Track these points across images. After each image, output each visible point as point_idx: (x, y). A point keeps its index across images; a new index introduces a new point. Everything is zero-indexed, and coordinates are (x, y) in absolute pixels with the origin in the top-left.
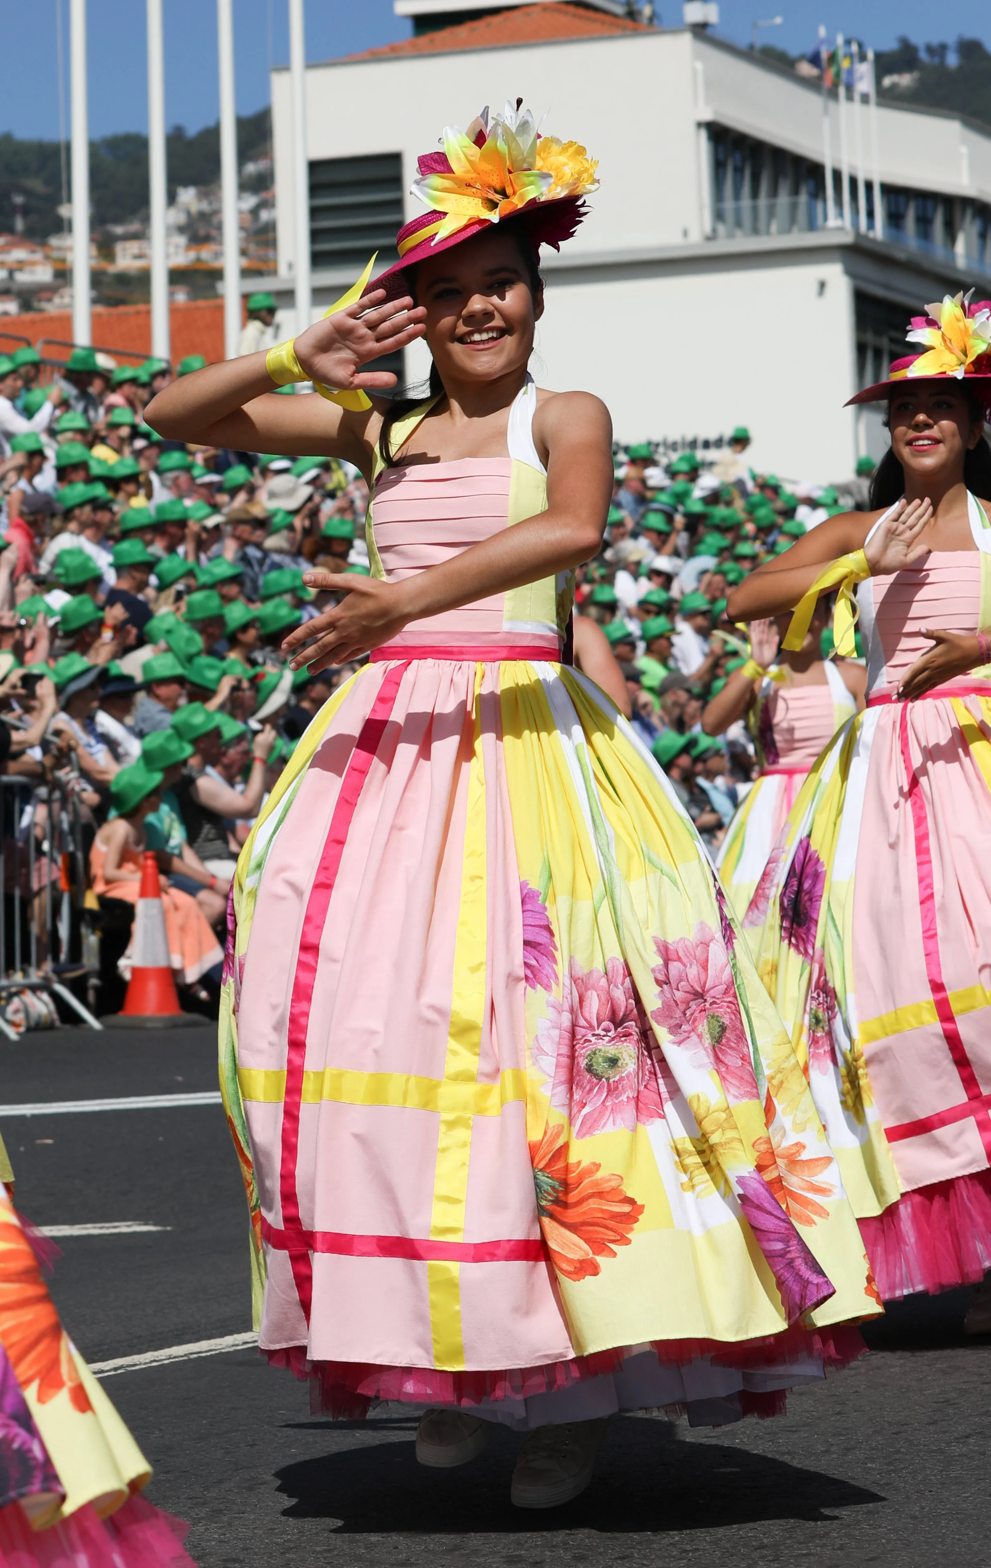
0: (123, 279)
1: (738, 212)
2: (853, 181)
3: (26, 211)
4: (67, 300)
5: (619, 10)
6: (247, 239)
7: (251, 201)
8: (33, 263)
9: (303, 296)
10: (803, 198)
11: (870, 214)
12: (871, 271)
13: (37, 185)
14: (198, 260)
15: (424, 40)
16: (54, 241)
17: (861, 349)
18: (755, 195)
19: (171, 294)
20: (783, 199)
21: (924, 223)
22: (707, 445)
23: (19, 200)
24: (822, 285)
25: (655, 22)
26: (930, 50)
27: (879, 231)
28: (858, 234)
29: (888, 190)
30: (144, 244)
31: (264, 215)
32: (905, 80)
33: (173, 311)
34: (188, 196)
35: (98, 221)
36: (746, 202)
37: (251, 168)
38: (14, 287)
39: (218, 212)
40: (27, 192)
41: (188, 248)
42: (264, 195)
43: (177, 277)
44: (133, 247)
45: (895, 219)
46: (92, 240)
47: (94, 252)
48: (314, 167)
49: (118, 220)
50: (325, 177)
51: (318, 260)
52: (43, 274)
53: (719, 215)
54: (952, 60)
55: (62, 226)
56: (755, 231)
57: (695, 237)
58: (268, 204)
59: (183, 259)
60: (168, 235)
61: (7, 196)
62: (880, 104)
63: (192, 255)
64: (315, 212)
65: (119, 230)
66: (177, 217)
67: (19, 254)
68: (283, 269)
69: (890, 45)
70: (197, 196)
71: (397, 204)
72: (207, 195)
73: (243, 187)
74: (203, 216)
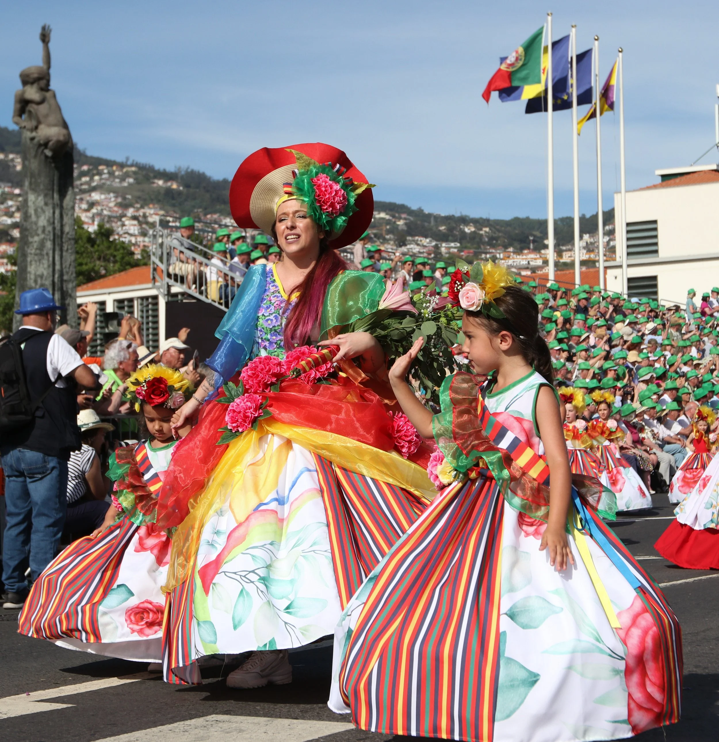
0: (565, 264)
3: (534, 241)
4: (547, 271)
6: (606, 251)
7: (607, 239)
8: (535, 259)
9: (625, 266)
13: (537, 234)
14: (590, 257)
15: (665, 183)
16: (543, 251)
19: (580, 268)
23: (531, 238)
30: (573, 253)
31: (612, 243)
33: (581, 273)
34: (586, 237)
35: (557, 246)
37: (607, 228)
38: (530, 267)
39: (597, 242)
40: (535, 236)
41: (586, 254)
42: (611, 237)
43: (583, 263)
44: (568, 254)
46: (555, 251)
47: (556, 255)
49: (563, 245)
50: (632, 228)
51: (630, 255)
52: (539, 262)
55: (546, 247)
58: (614, 240)
59: (585, 257)
60: (580, 250)
61: (528, 237)
63: (587, 256)
64: (628, 240)
65: (564, 248)
66: (583, 244)
67: (532, 256)
68: (618, 259)
70: (590, 237)
71: (656, 237)
72: (593, 237)
73: (605, 234)
74: (591, 243)
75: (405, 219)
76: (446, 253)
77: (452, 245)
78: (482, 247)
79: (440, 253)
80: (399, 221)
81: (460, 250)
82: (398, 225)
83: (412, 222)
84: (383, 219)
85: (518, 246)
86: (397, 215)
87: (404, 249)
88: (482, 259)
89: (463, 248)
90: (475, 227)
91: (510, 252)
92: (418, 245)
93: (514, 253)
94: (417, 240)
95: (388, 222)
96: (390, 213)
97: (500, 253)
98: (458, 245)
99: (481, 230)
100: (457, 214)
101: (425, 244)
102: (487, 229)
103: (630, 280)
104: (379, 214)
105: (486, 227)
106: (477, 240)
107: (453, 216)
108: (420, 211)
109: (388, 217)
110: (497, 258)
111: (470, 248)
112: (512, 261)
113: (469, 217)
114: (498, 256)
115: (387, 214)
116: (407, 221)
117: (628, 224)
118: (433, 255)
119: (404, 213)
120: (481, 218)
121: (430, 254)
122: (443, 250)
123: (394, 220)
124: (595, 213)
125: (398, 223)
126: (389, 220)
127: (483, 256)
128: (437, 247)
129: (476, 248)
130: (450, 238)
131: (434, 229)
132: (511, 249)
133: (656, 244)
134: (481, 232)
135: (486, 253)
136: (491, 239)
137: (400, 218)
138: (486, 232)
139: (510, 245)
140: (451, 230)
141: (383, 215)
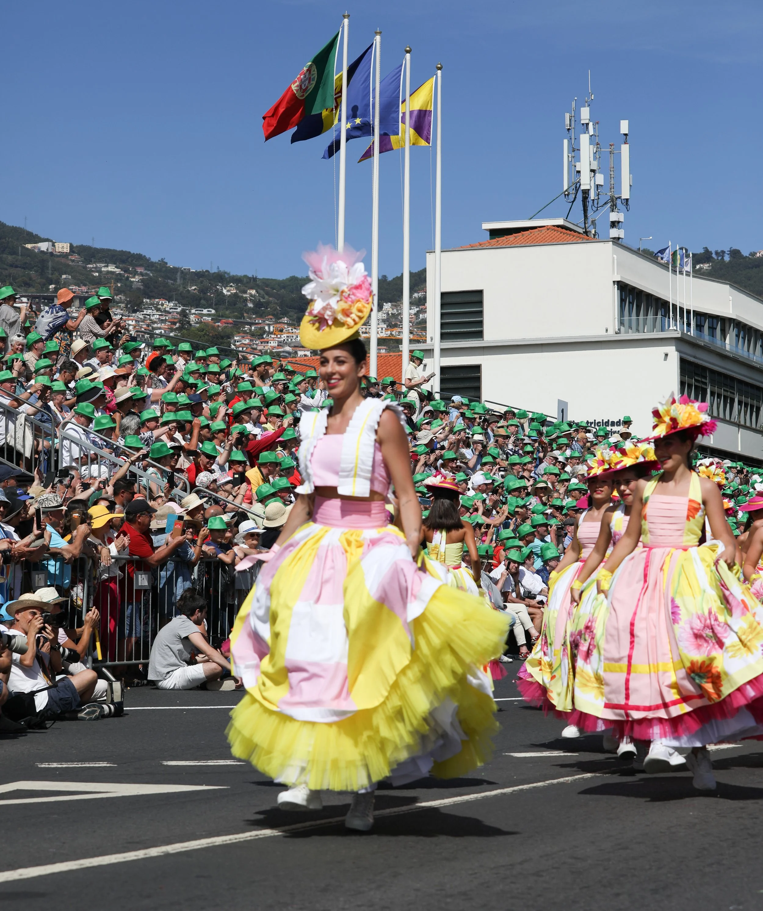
1: (630, 321)
2: (681, 309)
5: (581, 231)
6: (412, 326)
7: (415, 310)
9: (437, 352)
10: (659, 316)
11: (689, 325)
12: (688, 350)
14: (391, 335)
15: (494, 241)
17: (682, 384)
18: (638, 315)
19: (378, 350)
20: (650, 317)
21: (712, 329)
22: (613, 424)
24: (666, 355)
25: (597, 236)
26: (717, 253)
27: (692, 332)
28: (683, 333)
29: (697, 314)
31: (421, 316)
32: (706, 266)
33: (379, 357)
34: (387, 306)
36: (634, 317)
37: (416, 295)
39: (400, 314)
41: (387, 330)
42: (421, 307)
43: (381, 342)
45: (699, 327)
48: (443, 295)
50: (448, 300)
51: (444, 336)
53: (622, 323)
54: (727, 258)
56: (638, 330)
57: (611, 332)
58: (423, 311)
59: (384, 334)
60: (378, 324)
62: (693, 276)
63: (389, 332)
64: (443, 315)
66: (382, 315)
68: (428, 340)
69: (700, 250)
71: (481, 313)
72: (395, 306)
73: (412, 304)
74: (393, 316)
75: (141, 274)
76: (197, 323)
77: (205, 311)
78: (245, 315)
79: (189, 322)
80: (134, 277)
81: (216, 318)
82: (132, 282)
83: (151, 278)
84: (112, 273)
85: (295, 316)
86: (131, 268)
87: (140, 315)
88: (245, 332)
89: (219, 316)
90: (237, 289)
91: (284, 323)
92: (158, 310)
93: (289, 325)
94: (158, 304)
95: (118, 278)
96: (122, 265)
97: (269, 325)
98: (213, 311)
99: (245, 292)
100: (214, 270)
101: (168, 309)
102: (253, 292)
103: (443, 369)
104: (107, 266)
105: (252, 288)
106: (239, 305)
107: (207, 271)
108: (163, 263)
109: (118, 271)
110: (265, 332)
111: (229, 317)
112: (285, 335)
113: (229, 274)
114: (267, 328)
115: (117, 267)
116: (145, 278)
118: (178, 325)
119: (141, 265)
120: (245, 276)
121: (175, 323)
122: (192, 317)
123: (126, 275)
124: (399, 275)
125: (132, 279)
126: (120, 274)
127: (247, 327)
128: (184, 314)
129: (236, 317)
130: (203, 302)
131: (181, 289)
132: (285, 320)
133: (481, 323)
134: (245, 296)
135: (251, 324)
136: (258, 304)
137: (135, 273)
138: (251, 295)
139: (285, 314)
140: (203, 291)
141: (111, 268)
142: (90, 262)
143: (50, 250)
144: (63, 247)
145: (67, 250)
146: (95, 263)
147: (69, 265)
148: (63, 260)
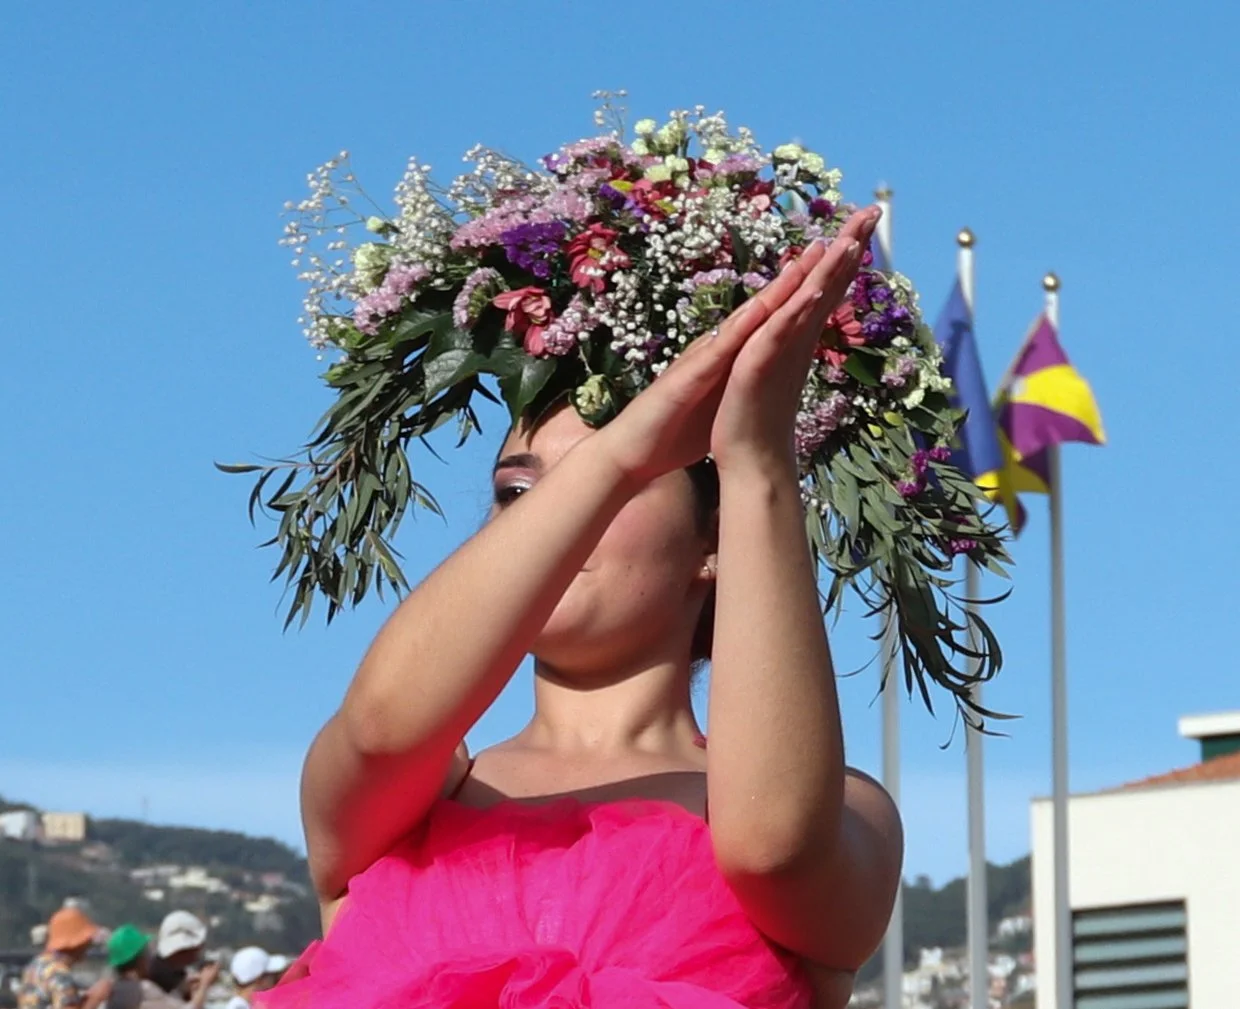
15: (1213, 766)
34: (932, 959)
37: (1008, 926)
42: (1023, 959)
50: (1088, 928)
58: (1026, 969)
70: (945, 959)
71: (1180, 958)
72: (956, 958)
74: (952, 983)
75: (277, 892)
80: (256, 899)
82: (252, 914)
84: (199, 890)
86: (247, 878)
95: (215, 904)
96: (224, 869)
104: (183, 873)
109: (214, 885)
115: (211, 875)
116: (287, 901)
117: (1077, 915)
119: (273, 869)
123: (235, 896)
125: (253, 907)
126: (218, 895)
133: (1181, 985)
137: (258, 891)
141: (195, 878)
142: (138, 863)
143: (31, 835)
144: (64, 826)
145: (75, 831)
146: (151, 864)
147: (79, 875)
148: (67, 860)
